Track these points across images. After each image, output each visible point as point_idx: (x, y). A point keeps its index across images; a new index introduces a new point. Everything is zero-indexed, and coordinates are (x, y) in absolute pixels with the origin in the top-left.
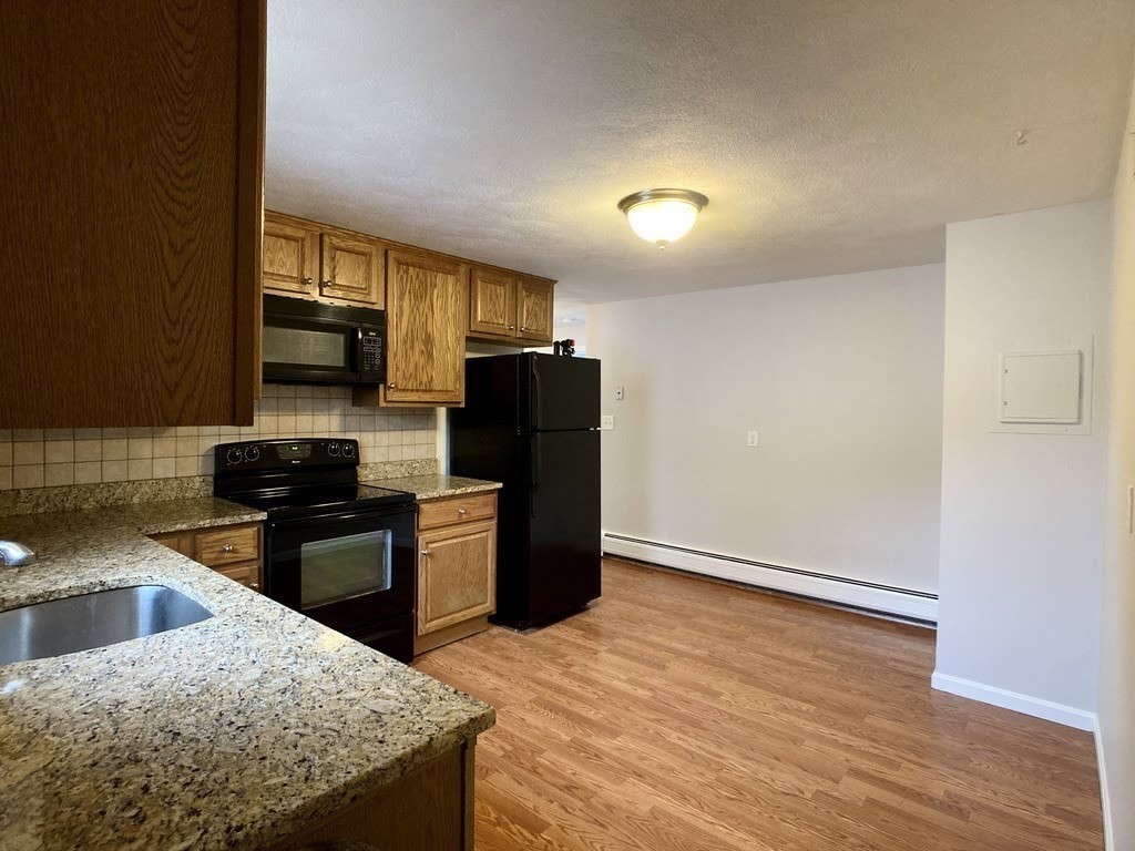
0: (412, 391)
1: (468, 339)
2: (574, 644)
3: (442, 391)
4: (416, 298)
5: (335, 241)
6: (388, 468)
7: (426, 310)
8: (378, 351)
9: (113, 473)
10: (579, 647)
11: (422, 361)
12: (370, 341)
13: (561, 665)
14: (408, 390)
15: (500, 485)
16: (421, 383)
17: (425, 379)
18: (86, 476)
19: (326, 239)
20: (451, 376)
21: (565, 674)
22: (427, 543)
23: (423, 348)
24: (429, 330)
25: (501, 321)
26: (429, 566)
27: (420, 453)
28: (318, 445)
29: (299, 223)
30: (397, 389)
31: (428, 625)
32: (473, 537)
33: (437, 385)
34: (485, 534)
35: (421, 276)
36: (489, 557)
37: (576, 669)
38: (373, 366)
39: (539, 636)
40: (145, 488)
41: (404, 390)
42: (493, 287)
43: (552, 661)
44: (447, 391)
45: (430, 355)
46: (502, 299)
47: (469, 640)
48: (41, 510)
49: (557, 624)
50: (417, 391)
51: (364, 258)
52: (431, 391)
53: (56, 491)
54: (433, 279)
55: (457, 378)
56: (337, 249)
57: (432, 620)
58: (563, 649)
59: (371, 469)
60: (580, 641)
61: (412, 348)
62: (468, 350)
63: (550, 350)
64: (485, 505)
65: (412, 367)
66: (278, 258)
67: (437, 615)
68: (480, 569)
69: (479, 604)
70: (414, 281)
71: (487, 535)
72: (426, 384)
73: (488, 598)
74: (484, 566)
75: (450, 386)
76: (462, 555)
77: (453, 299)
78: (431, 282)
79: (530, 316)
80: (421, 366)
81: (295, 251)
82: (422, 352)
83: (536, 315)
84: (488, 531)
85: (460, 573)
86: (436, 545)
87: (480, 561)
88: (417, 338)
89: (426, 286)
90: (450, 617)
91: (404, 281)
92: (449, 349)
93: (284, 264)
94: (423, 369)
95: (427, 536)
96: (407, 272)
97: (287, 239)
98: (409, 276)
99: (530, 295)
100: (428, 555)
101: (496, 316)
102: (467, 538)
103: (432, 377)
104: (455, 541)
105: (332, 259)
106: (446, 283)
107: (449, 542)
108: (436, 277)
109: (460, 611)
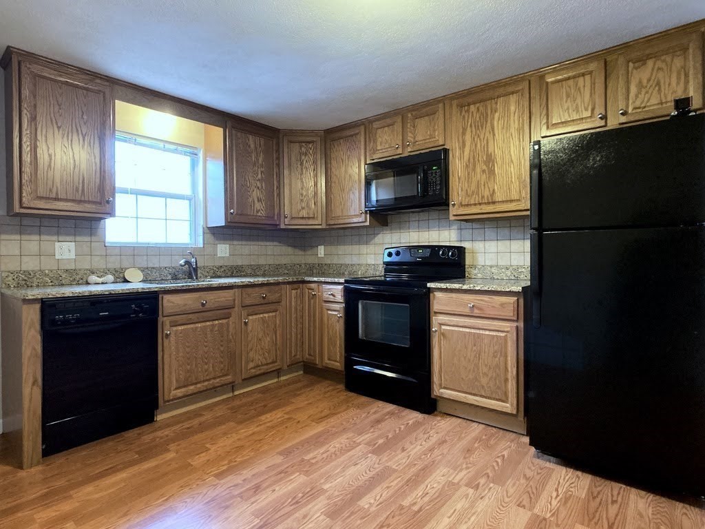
0: (475, 204)
3: (507, 201)
4: (477, 128)
5: (414, 114)
6: (494, 270)
7: (487, 134)
8: (438, 179)
11: (484, 178)
12: (432, 174)
14: (471, 205)
16: (483, 197)
17: (487, 193)
18: (347, 260)
19: (409, 115)
20: (515, 186)
22: (440, 324)
23: (484, 167)
24: (491, 150)
25: (586, 114)
26: (442, 342)
28: (434, 249)
30: (461, 205)
31: (442, 391)
32: (487, 333)
33: (499, 196)
34: (503, 334)
35: (481, 108)
38: (435, 191)
41: (467, 205)
42: (571, 81)
44: (511, 201)
45: (492, 172)
46: (587, 90)
50: (480, 204)
51: (433, 116)
52: (494, 203)
54: (494, 106)
56: (416, 118)
57: (445, 388)
61: (474, 169)
64: (502, 306)
65: (473, 187)
66: (384, 139)
67: (451, 387)
68: (497, 366)
69: (497, 400)
70: (475, 115)
71: (506, 335)
72: (488, 196)
73: (510, 400)
74: (502, 364)
75: (515, 196)
76: (475, 345)
77: (516, 114)
78: (491, 110)
79: (644, 91)
80: (483, 183)
81: (393, 131)
82: (484, 171)
83: (658, 84)
84: (507, 332)
85: (473, 361)
86: (448, 328)
87: (497, 359)
88: (479, 161)
89: (487, 115)
90: (464, 395)
91: (466, 119)
92: (512, 161)
93: (387, 141)
94: (484, 185)
95: (441, 318)
96: (468, 111)
97: (388, 126)
98: (471, 113)
99: (645, 64)
100: (443, 334)
101: (578, 111)
102: (481, 332)
103: (494, 190)
104: (467, 330)
105: (414, 127)
106: (507, 105)
107: (461, 329)
108: (496, 103)
109: (474, 395)
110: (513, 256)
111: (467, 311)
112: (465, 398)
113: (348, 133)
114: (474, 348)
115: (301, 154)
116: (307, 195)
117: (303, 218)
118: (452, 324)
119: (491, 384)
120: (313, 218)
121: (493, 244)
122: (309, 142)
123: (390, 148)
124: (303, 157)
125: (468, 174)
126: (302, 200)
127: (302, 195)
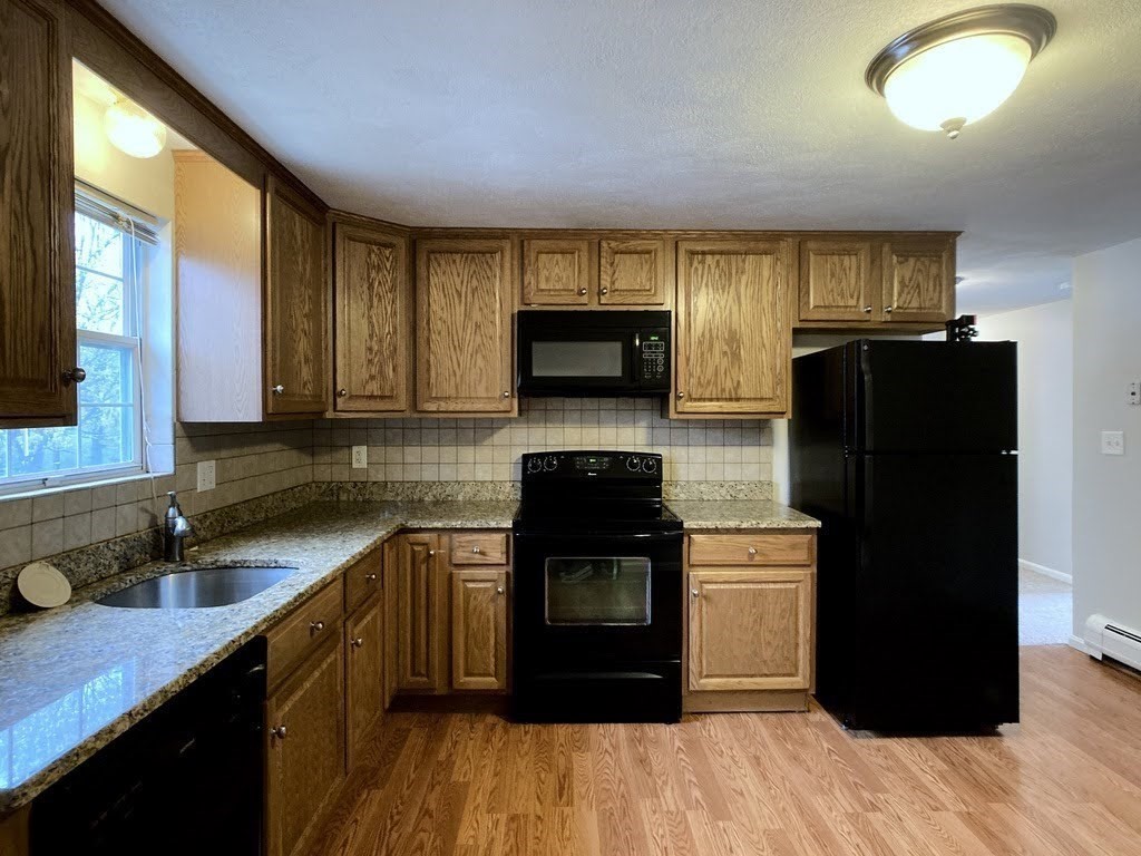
0: (711, 400)
1: (796, 332)
2: (914, 778)
3: (755, 399)
4: (716, 290)
5: (613, 244)
6: (703, 487)
7: (731, 302)
8: (661, 358)
9: (447, 474)
10: (917, 786)
11: (725, 362)
12: (650, 347)
13: (860, 800)
14: (705, 399)
15: (818, 524)
16: (723, 390)
17: (729, 385)
18: (429, 475)
19: (604, 244)
20: (768, 380)
21: (853, 817)
22: (701, 582)
23: (726, 348)
24: (735, 325)
25: (852, 302)
26: (704, 609)
27: (751, 473)
28: (618, 458)
29: (575, 235)
30: (691, 399)
31: (703, 681)
32: (772, 586)
33: (744, 392)
34: (793, 586)
35: (722, 263)
36: (801, 617)
37: (876, 819)
38: (654, 374)
39: (869, 747)
40: (467, 489)
41: (699, 399)
42: (836, 258)
43: (853, 789)
44: (762, 399)
45: (736, 356)
46: (853, 274)
47: (772, 717)
48: (400, 498)
49: (915, 741)
50: (719, 399)
51: (647, 256)
52: (738, 400)
53: (408, 485)
54: (741, 264)
55: (778, 382)
56: (617, 253)
57: (707, 676)
58: (887, 780)
59: (682, 487)
60: (927, 779)
61: (711, 348)
62: (795, 344)
63: (941, 336)
64: (793, 547)
65: (710, 371)
66: (553, 275)
67: (718, 672)
68: (786, 629)
69: (784, 675)
70: (713, 272)
71: (797, 587)
72: (730, 391)
73: (800, 671)
74: (792, 627)
75: (767, 392)
76: (754, 606)
77: (770, 284)
78: (737, 269)
79: (906, 290)
80: (723, 371)
81: (571, 264)
82: (725, 353)
83: (918, 286)
84: (799, 581)
85: (752, 629)
86: (714, 587)
87: (786, 620)
88: (717, 338)
89: (730, 274)
90: (736, 680)
91: (700, 272)
92: (764, 346)
93: (560, 279)
94: (726, 373)
95: (703, 573)
96: (702, 262)
97: (562, 253)
98: (706, 267)
99: (907, 260)
100: (705, 597)
101: (843, 297)
102: (764, 586)
103: (739, 382)
104: (743, 586)
105: (612, 264)
106: (759, 266)
107: (735, 586)
108: (744, 261)
109: (752, 676)
110: (728, 467)
111: (744, 559)
112: (739, 683)
113: (476, 244)
114: (754, 610)
115: (369, 267)
116: (380, 352)
117: (371, 397)
118: (721, 580)
119: (777, 656)
120: (391, 397)
121: (701, 450)
122: (386, 246)
123: (565, 290)
124: (373, 275)
125: (702, 354)
126: (370, 361)
127: (370, 349)
